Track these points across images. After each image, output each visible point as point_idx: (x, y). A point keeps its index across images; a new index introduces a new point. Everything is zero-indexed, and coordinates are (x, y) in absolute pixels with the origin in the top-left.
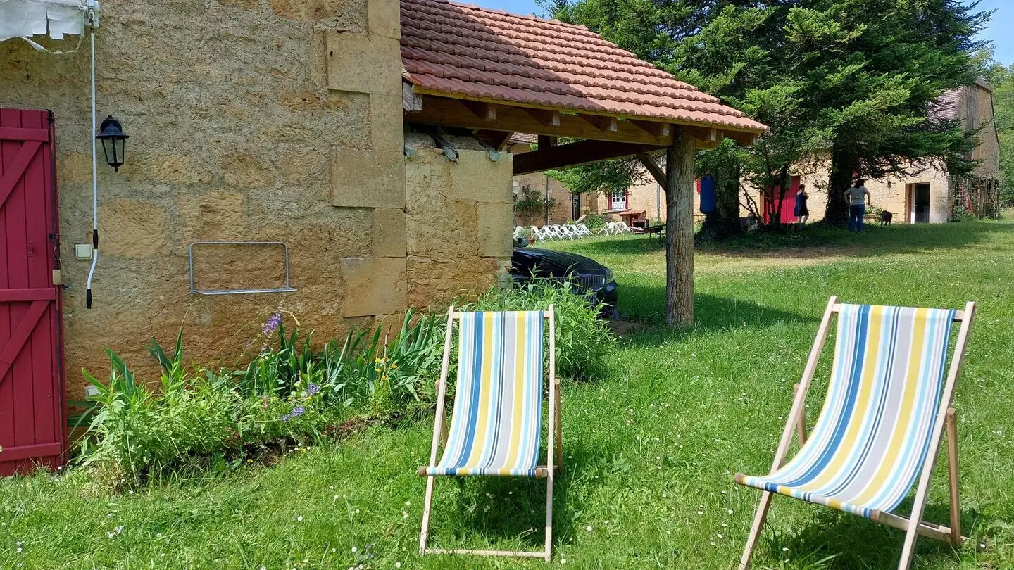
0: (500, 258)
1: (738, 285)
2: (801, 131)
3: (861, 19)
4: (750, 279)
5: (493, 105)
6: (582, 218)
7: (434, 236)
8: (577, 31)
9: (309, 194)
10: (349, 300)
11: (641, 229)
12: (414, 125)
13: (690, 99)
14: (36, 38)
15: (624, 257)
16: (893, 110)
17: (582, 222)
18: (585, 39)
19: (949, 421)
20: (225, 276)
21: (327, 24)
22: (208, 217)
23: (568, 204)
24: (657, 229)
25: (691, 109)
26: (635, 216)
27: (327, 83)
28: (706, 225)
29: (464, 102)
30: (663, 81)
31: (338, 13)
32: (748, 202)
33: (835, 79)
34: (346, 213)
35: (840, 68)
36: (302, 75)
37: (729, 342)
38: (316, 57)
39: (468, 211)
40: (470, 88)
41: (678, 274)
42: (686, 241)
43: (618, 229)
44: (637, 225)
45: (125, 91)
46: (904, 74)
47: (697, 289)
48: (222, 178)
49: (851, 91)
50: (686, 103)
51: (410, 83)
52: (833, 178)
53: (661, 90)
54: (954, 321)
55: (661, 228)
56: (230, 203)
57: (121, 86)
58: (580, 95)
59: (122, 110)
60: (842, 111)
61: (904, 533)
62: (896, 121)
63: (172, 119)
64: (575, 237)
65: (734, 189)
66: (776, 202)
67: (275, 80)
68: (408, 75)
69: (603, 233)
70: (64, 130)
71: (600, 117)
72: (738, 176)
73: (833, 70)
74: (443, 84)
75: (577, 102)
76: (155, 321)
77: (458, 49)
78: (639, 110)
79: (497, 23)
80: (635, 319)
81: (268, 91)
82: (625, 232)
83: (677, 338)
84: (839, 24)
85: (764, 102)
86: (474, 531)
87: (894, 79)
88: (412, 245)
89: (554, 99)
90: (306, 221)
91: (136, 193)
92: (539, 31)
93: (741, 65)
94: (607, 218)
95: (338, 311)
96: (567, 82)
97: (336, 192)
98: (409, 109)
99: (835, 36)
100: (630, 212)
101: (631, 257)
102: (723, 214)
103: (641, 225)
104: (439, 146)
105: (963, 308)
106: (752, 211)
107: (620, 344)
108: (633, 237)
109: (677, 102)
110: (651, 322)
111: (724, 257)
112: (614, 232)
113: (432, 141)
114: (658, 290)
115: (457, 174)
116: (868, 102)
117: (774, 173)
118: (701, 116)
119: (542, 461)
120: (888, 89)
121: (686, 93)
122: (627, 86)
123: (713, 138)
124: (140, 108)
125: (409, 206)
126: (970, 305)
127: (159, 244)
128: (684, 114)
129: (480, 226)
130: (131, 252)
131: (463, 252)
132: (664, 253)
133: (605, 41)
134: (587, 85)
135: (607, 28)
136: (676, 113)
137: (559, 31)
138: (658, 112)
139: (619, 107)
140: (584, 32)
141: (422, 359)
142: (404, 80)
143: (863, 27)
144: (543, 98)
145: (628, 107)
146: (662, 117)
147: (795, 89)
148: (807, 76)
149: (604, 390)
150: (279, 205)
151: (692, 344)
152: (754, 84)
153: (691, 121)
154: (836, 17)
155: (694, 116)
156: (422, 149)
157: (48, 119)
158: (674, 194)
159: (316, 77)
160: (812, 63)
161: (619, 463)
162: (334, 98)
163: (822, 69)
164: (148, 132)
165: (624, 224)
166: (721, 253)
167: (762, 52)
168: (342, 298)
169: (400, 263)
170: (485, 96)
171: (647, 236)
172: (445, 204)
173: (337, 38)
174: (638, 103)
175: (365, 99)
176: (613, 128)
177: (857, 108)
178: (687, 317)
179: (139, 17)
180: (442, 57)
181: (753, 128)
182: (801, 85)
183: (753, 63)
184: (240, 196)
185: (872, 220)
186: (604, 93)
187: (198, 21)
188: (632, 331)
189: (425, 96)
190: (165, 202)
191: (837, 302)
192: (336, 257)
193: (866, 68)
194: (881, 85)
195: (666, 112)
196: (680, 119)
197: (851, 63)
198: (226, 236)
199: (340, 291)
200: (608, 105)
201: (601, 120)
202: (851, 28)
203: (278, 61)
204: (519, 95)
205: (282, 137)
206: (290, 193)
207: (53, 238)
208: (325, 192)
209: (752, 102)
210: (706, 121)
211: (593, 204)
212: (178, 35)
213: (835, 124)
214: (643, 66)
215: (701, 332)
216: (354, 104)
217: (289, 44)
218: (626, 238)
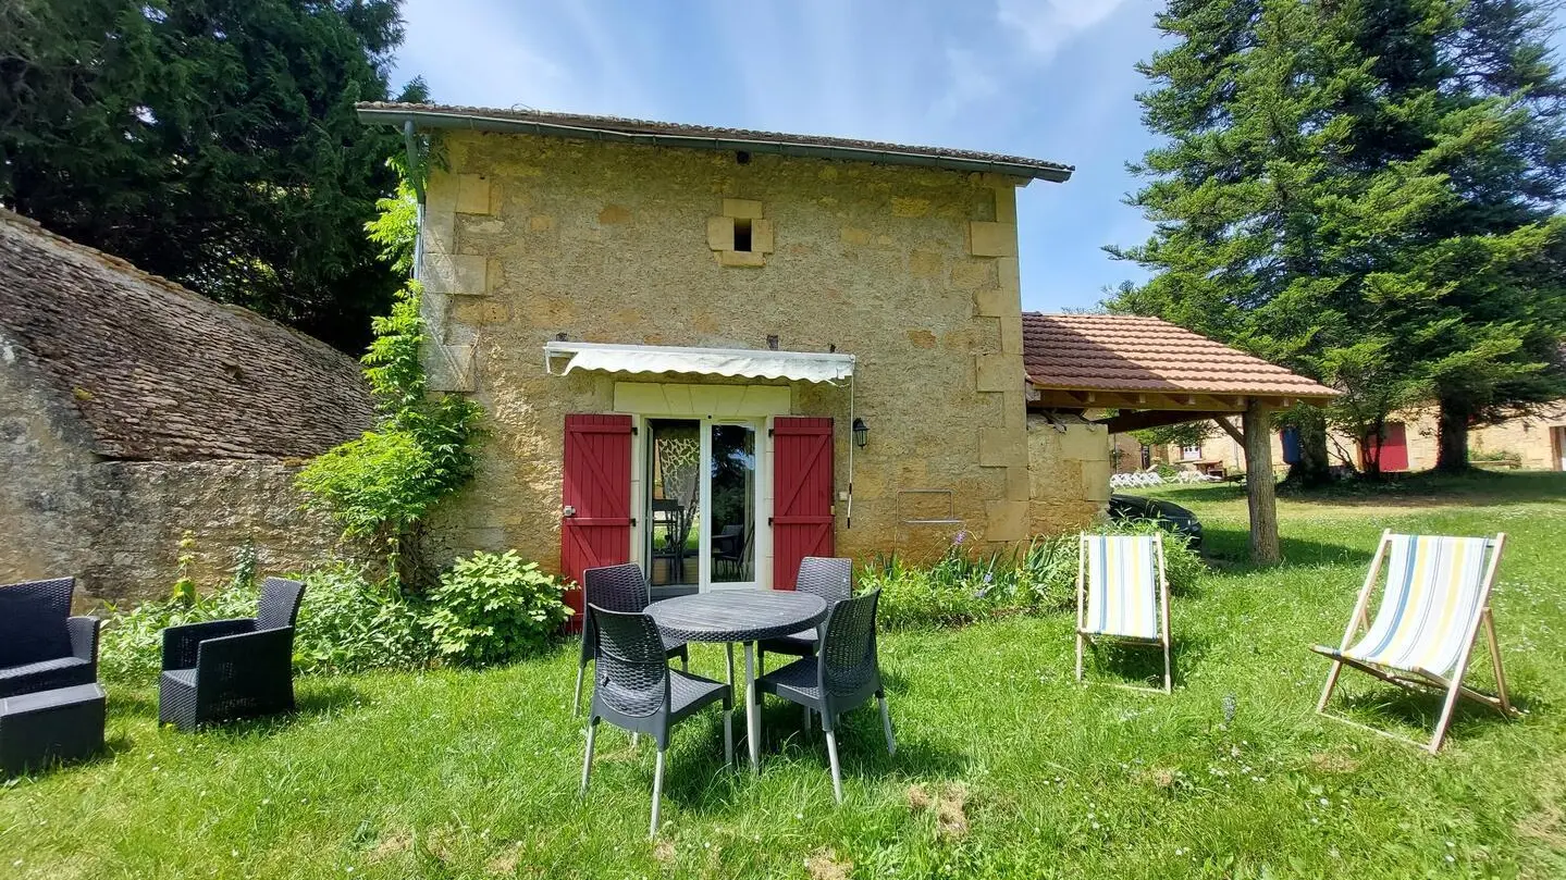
0: (1101, 502)
1: (1328, 531)
2: (1391, 384)
3: (1453, 276)
4: (1342, 526)
5: (1091, 392)
6: (1153, 467)
7: (1049, 485)
8: (1150, 323)
9: (965, 459)
10: (991, 529)
11: (1218, 477)
12: (1033, 409)
13: (1260, 372)
14: (832, 380)
15: (1203, 504)
16: (1506, 358)
17: (1154, 471)
18: (1158, 329)
19: (1485, 616)
20: (916, 511)
21: (977, 351)
22: (907, 475)
23: (1138, 454)
24: (1237, 478)
25: (1261, 381)
26: (1212, 465)
27: (976, 387)
28: (1291, 474)
29: (1070, 392)
30: (1234, 359)
31: (982, 344)
32: (1339, 451)
33: (1426, 333)
34: (988, 470)
35: (1431, 323)
36: (961, 384)
37: (1318, 576)
38: (969, 372)
39: (1075, 468)
40: (1074, 382)
41: (1262, 520)
42: (1267, 489)
43: (1194, 478)
44: (1213, 474)
45: (866, 403)
46: (1515, 323)
47: (1283, 532)
48: (915, 451)
49: (1445, 343)
50: (1257, 376)
51: (1032, 383)
52: (1443, 424)
53: (1233, 367)
54: (1488, 547)
55: (1241, 477)
56: (919, 466)
57: (863, 401)
58: (1160, 378)
59: (866, 415)
60: (1437, 362)
61: (1447, 689)
62: (1509, 369)
63: (889, 417)
64: (1147, 485)
65: (1319, 440)
66: (1373, 451)
67: (946, 389)
68: (1029, 377)
69: (1177, 481)
70: (838, 426)
71: (1179, 395)
72: (1324, 426)
73: (1423, 325)
74: (1055, 381)
75: (1159, 385)
76: (878, 538)
77: (1060, 352)
78: (1214, 386)
79: (1083, 326)
80: (1221, 557)
81: (942, 396)
82: (1201, 481)
83: (1262, 571)
84: (1424, 284)
85: (1346, 359)
86: (1114, 674)
87: (1502, 327)
88: (1033, 492)
89: (1141, 384)
90: (964, 476)
91: (869, 461)
92: (1118, 327)
93: (1316, 329)
94: (1180, 467)
95: (983, 537)
96: (1148, 368)
97: (982, 457)
98: (1030, 399)
99: (1422, 294)
100: (1205, 462)
101: (1210, 504)
102: (1310, 464)
103: (1220, 474)
104: (1050, 422)
105: (1495, 537)
106: (1343, 459)
107: (1209, 573)
108: (1211, 486)
109: (1249, 377)
110: (1236, 559)
111: (1314, 505)
112: (1189, 481)
113: (1045, 419)
114: (1242, 533)
115: (1063, 440)
116: (1468, 353)
117: (1368, 422)
118: (1273, 387)
119: (1160, 631)
120: (1495, 338)
121: (1257, 367)
122: (1201, 366)
123: (1286, 405)
124: (873, 412)
125: (1031, 465)
126: (1501, 536)
127: (880, 491)
128: (1256, 387)
129: (1084, 479)
130: (865, 497)
131: (1071, 497)
132: (1247, 500)
133: (1175, 329)
134: (1165, 369)
135: (1172, 306)
136: (1248, 387)
137: (1134, 324)
138: (1231, 387)
139: (1196, 385)
140: (1156, 323)
141: (1046, 574)
142: (1026, 380)
143: (1454, 284)
144: (1131, 384)
145: (1204, 385)
146: (1235, 391)
147: (1380, 346)
148: (1393, 332)
149: (1197, 605)
150: (948, 466)
151: (1278, 576)
152: (1332, 342)
153: (1264, 392)
154: (1420, 277)
155: (1266, 387)
156: (1039, 425)
157: (831, 422)
158: (1253, 450)
159: (970, 385)
160: (1396, 321)
161: (1216, 649)
162: (981, 396)
163: (1409, 325)
164: (877, 425)
165: (1199, 473)
166: (1310, 501)
167: (1338, 315)
168: (986, 528)
169: (1025, 505)
170: (1087, 387)
171: (1226, 484)
172: (1057, 464)
173: (983, 358)
174: (1212, 380)
175: (1000, 395)
176: (1191, 402)
177: (1455, 359)
178: (1274, 554)
179: (873, 360)
180: (1049, 360)
181: (1326, 394)
182: (1388, 340)
183: (1328, 324)
184: (925, 462)
185: (1507, 467)
186: (1182, 374)
187: (904, 359)
188: (1219, 566)
189: (1042, 391)
190: (884, 466)
191: (1391, 533)
192: (982, 501)
193: (1465, 320)
194: (1485, 336)
195: (1240, 386)
196: (1253, 391)
197: (1443, 317)
198: (917, 486)
199: (986, 524)
200: (1186, 385)
201: (1181, 396)
202: (1440, 284)
203: (946, 377)
204: (1112, 383)
205: (949, 423)
206: (955, 458)
207: (832, 489)
208: (976, 456)
209: (1331, 360)
210: (1278, 392)
211: (1164, 455)
212: (893, 368)
213: (1432, 375)
214: (1213, 347)
215: (1286, 567)
216: (992, 400)
217: (953, 366)
218: (1203, 486)
